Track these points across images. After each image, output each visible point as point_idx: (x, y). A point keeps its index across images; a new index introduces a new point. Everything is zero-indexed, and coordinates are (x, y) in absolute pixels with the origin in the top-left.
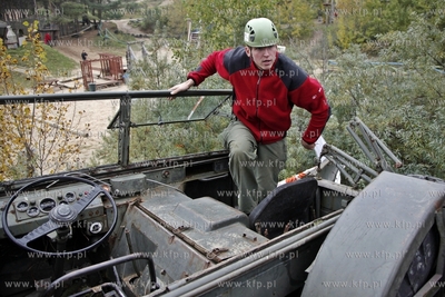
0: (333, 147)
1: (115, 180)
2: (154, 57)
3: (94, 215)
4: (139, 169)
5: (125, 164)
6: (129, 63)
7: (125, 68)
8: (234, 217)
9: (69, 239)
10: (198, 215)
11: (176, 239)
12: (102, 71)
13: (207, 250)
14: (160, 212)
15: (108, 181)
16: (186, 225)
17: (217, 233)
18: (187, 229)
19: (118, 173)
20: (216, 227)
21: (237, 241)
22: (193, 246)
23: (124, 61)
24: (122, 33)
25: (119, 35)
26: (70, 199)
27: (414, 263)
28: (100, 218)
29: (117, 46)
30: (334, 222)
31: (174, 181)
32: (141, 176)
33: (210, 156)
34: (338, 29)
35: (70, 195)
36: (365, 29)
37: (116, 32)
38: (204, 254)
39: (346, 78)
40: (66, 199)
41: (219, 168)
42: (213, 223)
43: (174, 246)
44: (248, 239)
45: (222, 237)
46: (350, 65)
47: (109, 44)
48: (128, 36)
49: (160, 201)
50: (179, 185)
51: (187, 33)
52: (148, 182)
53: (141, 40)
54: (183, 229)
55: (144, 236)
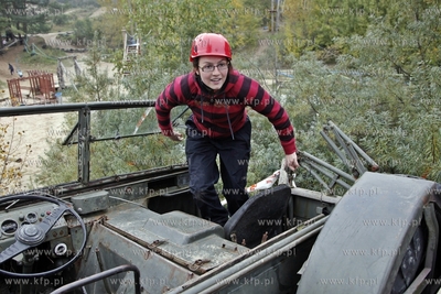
0: (305, 153)
1: (78, 198)
2: (93, 72)
3: (59, 235)
4: (100, 186)
5: (86, 181)
6: (61, 80)
7: (57, 86)
8: (210, 228)
9: (35, 261)
10: (172, 229)
11: (152, 253)
12: (32, 90)
13: (188, 262)
14: (130, 228)
15: (69, 199)
16: (161, 238)
17: (194, 245)
18: (162, 243)
19: (79, 191)
20: (192, 240)
21: (217, 252)
22: (172, 260)
23: (56, 78)
24: (51, 48)
25: (48, 51)
26: (32, 220)
27: (406, 257)
28: (64, 239)
29: (46, 62)
30: (323, 223)
31: (137, 197)
32: (103, 193)
33: (172, 170)
34: (285, 38)
35: (31, 215)
36: (314, 36)
37: (45, 47)
38: (186, 267)
39: (304, 86)
40: (29, 220)
41: (181, 182)
42: (189, 235)
43: (150, 261)
44: (229, 250)
45: (200, 249)
46: (307, 73)
47: (36, 61)
48: (57, 51)
49: (127, 218)
50: (142, 201)
51: (122, 46)
52: (110, 199)
53: (72, 55)
54: (158, 243)
55: (114, 254)
